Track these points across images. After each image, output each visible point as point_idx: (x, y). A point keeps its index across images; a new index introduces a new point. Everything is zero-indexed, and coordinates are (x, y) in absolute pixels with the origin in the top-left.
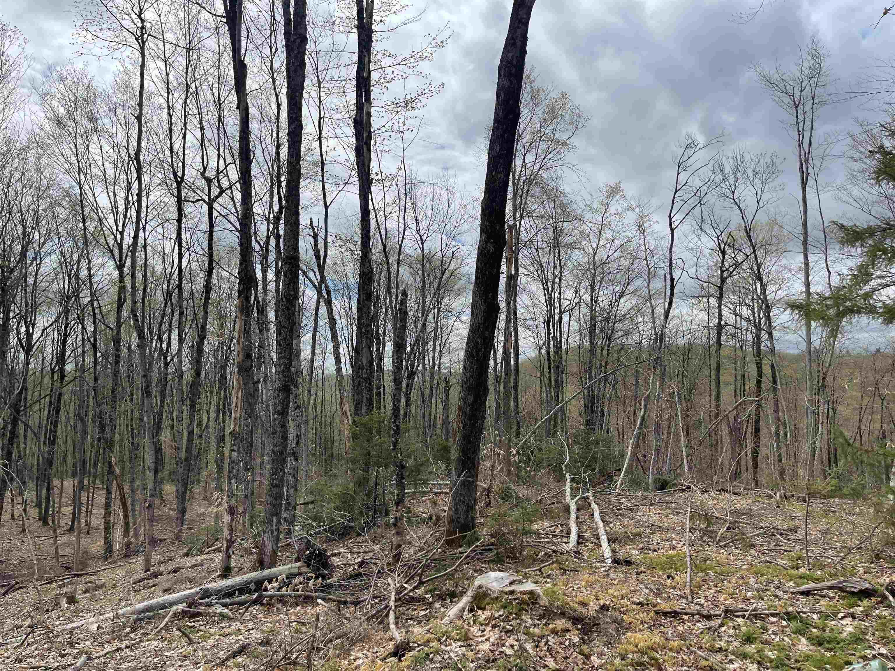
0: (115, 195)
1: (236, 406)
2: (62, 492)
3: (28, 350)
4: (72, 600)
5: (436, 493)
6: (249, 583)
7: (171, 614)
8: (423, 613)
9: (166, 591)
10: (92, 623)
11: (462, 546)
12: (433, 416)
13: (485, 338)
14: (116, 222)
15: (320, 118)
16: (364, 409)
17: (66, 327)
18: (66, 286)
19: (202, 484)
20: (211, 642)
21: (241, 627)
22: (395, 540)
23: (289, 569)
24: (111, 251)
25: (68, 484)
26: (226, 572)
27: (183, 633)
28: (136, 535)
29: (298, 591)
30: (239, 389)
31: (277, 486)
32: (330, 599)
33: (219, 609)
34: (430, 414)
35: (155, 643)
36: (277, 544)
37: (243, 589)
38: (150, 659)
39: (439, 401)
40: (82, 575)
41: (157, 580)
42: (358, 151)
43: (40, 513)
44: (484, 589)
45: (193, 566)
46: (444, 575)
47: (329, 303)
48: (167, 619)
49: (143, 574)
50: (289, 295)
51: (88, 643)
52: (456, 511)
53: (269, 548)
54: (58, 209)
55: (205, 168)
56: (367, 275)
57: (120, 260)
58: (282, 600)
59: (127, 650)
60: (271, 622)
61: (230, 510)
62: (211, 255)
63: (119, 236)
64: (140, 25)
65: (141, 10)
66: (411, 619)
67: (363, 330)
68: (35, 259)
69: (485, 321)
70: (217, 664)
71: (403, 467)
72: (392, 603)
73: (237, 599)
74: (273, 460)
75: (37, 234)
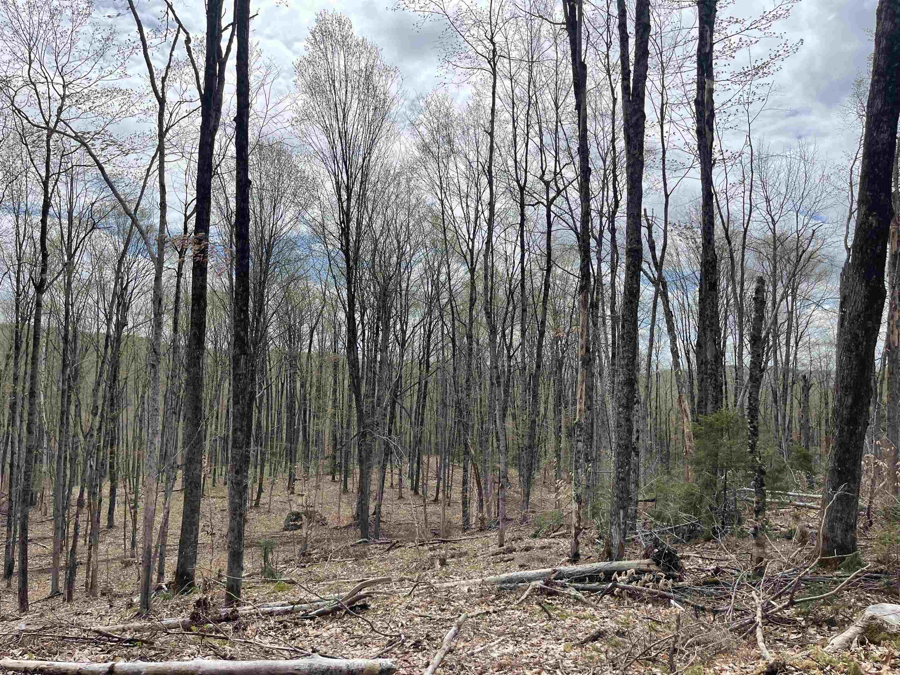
0: (467, 206)
1: (581, 398)
2: (428, 467)
3: (403, 345)
4: (443, 563)
5: (797, 507)
6: (599, 572)
7: (530, 588)
8: (793, 637)
9: (521, 566)
10: (463, 585)
11: (839, 569)
12: (787, 419)
13: (867, 330)
14: (468, 231)
15: (663, 105)
16: (710, 407)
17: (430, 325)
18: (430, 289)
19: (542, 471)
20: (568, 622)
21: (596, 614)
22: (755, 551)
23: (638, 564)
24: (465, 257)
25: (433, 460)
26: (575, 558)
27: (543, 608)
28: (489, 511)
29: (648, 587)
30: (583, 381)
31: (623, 479)
32: (686, 602)
33: (574, 592)
34: (784, 417)
35: (518, 613)
36: (624, 537)
37: (593, 577)
38: (516, 627)
39: (796, 402)
40: (447, 542)
41: (511, 556)
42: (700, 133)
43: (412, 484)
44: (878, 621)
45: (543, 548)
46: (820, 599)
47: (665, 296)
48: (527, 593)
49: (497, 549)
50: (632, 287)
51: (462, 602)
52: (831, 528)
53: (616, 541)
54: (425, 224)
55: (544, 172)
56: (711, 263)
57: (472, 265)
58: (633, 595)
59: (494, 615)
60: (624, 614)
61: (578, 498)
62: (549, 255)
63: (470, 243)
64: (492, 47)
65: (492, 34)
66: (780, 640)
67: (707, 323)
68: (407, 267)
69: (867, 308)
70: (577, 645)
71: (763, 472)
72: (758, 619)
73: (588, 586)
74: (619, 454)
75: (408, 247)
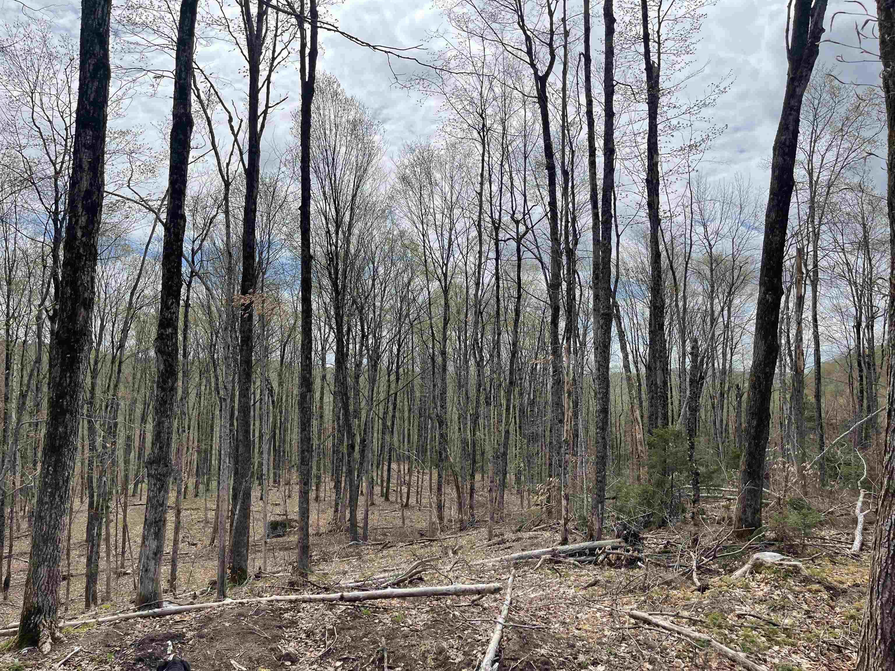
1: (567, 421)
4: (454, 552)
5: (729, 499)
6: (586, 548)
7: (541, 560)
9: (523, 550)
13: (766, 374)
16: (659, 421)
20: (572, 578)
21: (589, 573)
23: (613, 542)
26: (565, 541)
31: (601, 482)
33: (572, 561)
35: (536, 576)
37: (581, 553)
39: (731, 408)
44: (761, 561)
45: (531, 538)
48: (539, 564)
50: (605, 341)
52: (744, 512)
53: (596, 526)
55: (514, 213)
69: (766, 359)
70: (582, 588)
71: (697, 474)
72: (694, 567)
73: (581, 558)
